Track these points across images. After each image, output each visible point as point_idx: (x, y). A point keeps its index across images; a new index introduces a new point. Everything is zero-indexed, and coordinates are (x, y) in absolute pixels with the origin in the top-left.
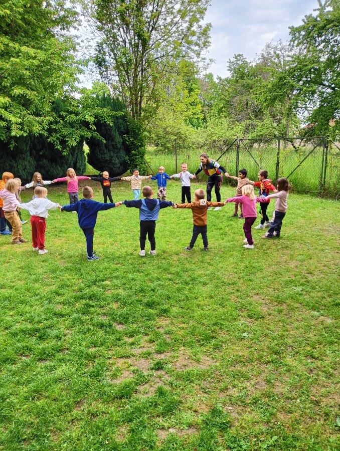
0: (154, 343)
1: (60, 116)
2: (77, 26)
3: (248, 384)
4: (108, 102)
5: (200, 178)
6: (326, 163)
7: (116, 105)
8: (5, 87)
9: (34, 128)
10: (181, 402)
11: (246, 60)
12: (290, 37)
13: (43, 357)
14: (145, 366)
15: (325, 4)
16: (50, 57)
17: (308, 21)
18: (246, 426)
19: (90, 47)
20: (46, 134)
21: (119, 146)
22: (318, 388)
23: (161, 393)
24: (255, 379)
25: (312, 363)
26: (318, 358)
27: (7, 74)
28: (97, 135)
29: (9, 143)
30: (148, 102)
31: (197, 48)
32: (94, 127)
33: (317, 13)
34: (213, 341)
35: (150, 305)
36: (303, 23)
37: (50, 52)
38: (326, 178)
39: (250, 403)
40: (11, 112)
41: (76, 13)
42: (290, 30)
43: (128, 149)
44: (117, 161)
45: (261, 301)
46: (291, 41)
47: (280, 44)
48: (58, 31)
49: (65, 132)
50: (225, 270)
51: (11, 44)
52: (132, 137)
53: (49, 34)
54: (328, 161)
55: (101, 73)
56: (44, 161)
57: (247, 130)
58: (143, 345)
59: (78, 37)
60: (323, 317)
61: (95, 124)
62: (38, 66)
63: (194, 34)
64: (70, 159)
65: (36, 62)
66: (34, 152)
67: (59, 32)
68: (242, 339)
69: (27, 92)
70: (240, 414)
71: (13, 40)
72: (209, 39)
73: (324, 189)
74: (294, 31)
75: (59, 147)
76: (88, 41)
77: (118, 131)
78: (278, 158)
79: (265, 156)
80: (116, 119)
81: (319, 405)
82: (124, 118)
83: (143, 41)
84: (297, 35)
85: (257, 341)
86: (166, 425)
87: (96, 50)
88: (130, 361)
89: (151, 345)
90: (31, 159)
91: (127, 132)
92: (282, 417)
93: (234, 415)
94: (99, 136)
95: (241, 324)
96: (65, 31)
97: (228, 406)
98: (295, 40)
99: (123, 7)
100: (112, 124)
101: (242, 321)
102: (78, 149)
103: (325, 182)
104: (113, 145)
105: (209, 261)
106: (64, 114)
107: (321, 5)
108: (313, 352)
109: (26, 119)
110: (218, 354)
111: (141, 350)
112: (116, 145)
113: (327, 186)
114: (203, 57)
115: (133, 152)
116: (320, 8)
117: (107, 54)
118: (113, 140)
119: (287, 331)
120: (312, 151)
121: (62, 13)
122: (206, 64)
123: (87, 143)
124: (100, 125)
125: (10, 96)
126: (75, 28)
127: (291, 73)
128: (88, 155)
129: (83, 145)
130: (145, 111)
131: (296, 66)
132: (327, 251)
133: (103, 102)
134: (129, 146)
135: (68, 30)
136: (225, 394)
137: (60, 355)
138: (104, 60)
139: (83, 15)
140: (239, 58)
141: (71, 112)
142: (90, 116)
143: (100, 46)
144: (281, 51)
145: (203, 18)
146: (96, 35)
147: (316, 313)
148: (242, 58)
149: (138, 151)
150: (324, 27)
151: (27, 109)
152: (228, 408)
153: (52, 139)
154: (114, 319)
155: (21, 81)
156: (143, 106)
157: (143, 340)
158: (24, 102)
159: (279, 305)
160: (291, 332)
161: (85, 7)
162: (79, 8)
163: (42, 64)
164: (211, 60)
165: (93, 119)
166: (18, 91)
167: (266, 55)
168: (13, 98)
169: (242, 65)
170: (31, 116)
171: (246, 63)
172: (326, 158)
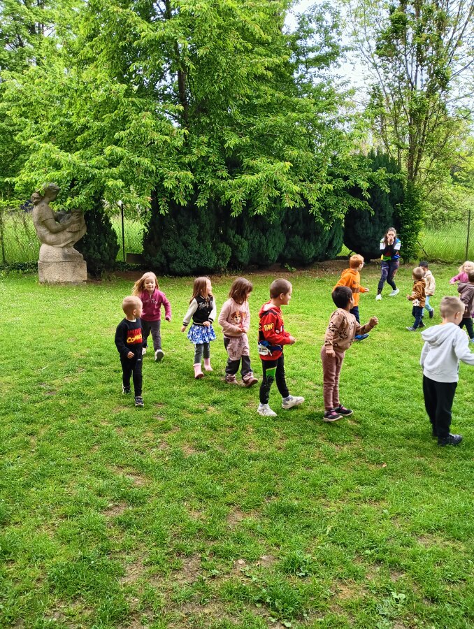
21: (389, 218)
28: (365, 204)
49: (331, 201)
52: (407, 206)
61: (368, 190)
75: (321, 221)
77: (390, 199)
91: (402, 199)
100: (388, 191)
104: (380, 218)
106: (329, 178)
112: (385, 217)
115: (408, 226)
118: (381, 211)
134: (402, 218)
142: (362, 180)
149: (414, 226)
165: (366, 184)
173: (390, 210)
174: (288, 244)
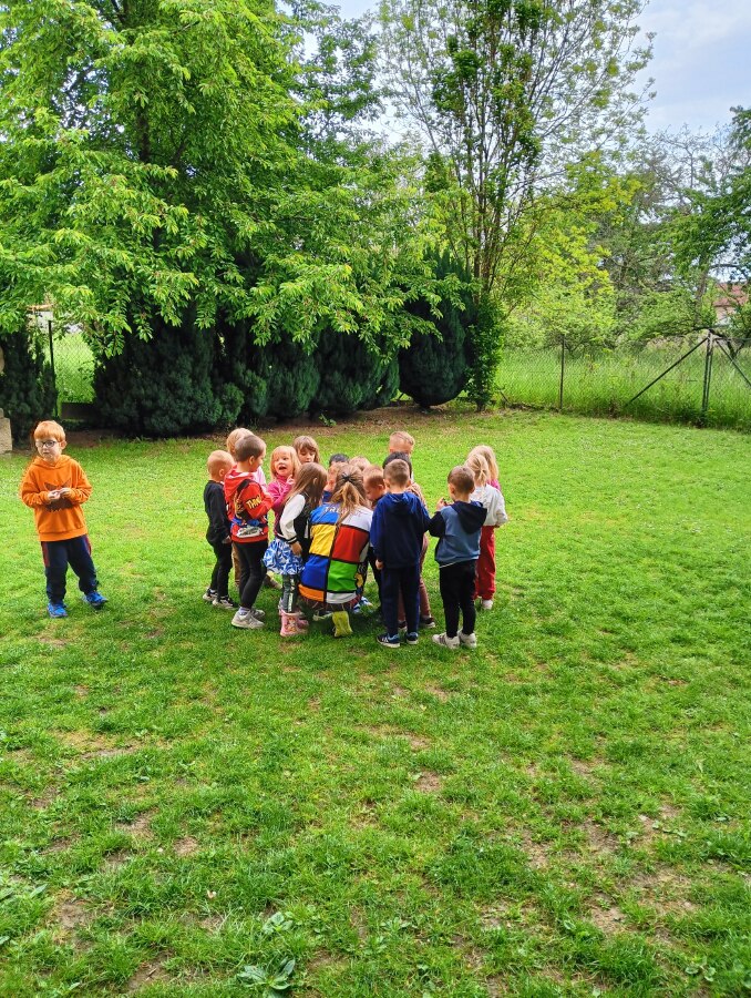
5: (619, 409)
12: (735, 128)
21: (459, 346)
42: (734, 115)
74: (743, 116)
75: (376, 350)
77: (460, 319)
100: (462, 307)
104: (447, 345)
118: (450, 336)
153: (366, 335)
173: (461, 334)
174: (324, 385)
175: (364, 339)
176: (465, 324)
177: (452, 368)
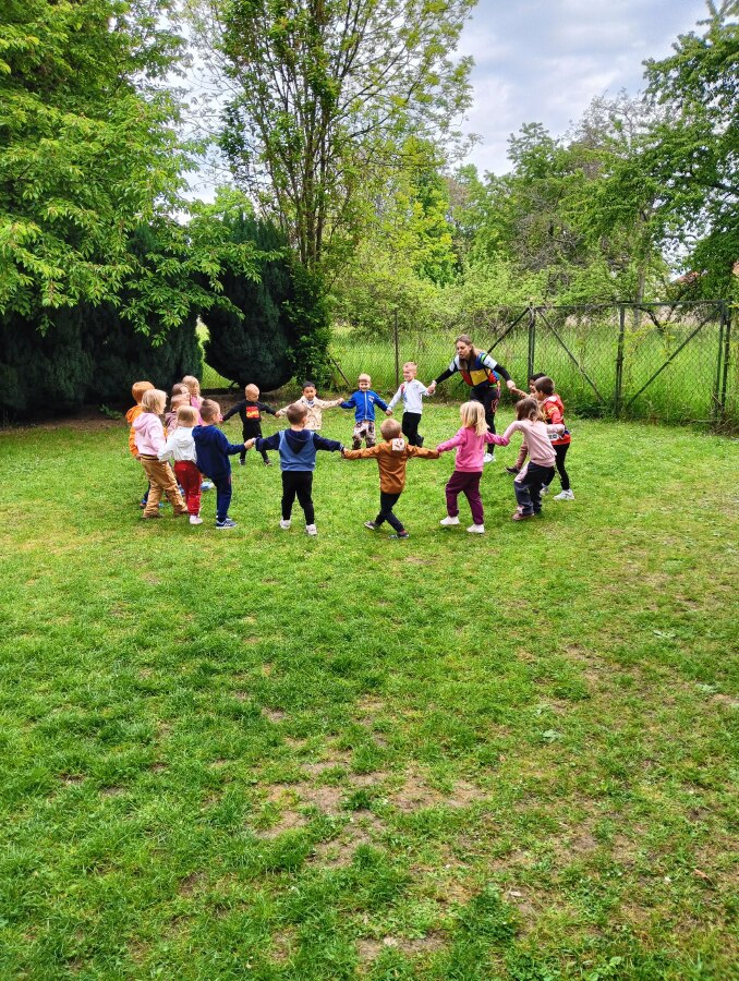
0: (350, 752)
1: (147, 263)
2: (183, 69)
3: (557, 841)
4: (249, 231)
5: (449, 393)
6: (727, 357)
7: (266, 236)
8: (29, 202)
9: (91, 289)
10: (409, 880)
11: (548, 135)
12: (647, 83)
13: (111, 780)
14: (330, 800)
15: (723, 10)
16: (126, 137)
17: (686, 48)
18: (552, 933)
19: (209, 114)
20: (116, 301)
21: (272, 324)
22: (711, 852)
23: (366, 859)
24: (571, 832)
25: (698, 796)
26: (710, 785)
27: (32, 174)
28: (225, 302)
29: (37, 322)
30: (336, 230)
31: (441, 111)
32: (220, 286)
33: (706, 28)
34: (480, 748)
35: (340, 669)
36: (674, 53)
37: (124, 125)
38: (728, 390)
39: (561, 883)
40: (41, 256)
41: (179, 41)
42: (645, 68)
43: (292, 331)
44: (269, 358)
45: (584, 660)
46: (647, 92)
47: (624, 99)
48: (141, 80)
49: (158, 296)
50: (505, 594)
51: (42, 110)
52: (300, 306)
53: (122, 87)
54: (732, 354)
55: (234, 169)
56: (113, 357)
57: (551, 288)
58: (325, 756)
59: (184, 92)
60: (720, 696)
61: (221, 278)
62: (98, 156)
63: (434, 80)
64: (168, 355)
65: (95, 147)
66: (90, 339)
67: (144, 83)
68: (542, 743)
69: (77, 210)
70: (538, 908)
71: (45, 100)
72: (468, 92)
73: (724, 416)
74: (655, 70)
75: (144, 330)
76: (207, 101)
77: (271, 293)
78: (620, 348)
79: (591, 343)
80: (266, 267)
81: (713, 890)
82: (283, 264)
83: (325, 97)
84: (661, 78)
85: (574, 749)
86: (377, 929)
87: (224, 119)
88: (298, 790)
89: (344, 756)
90: (85, 356)
91: (291, 294)
92: (631, 914)
93: (526, 909)
94: (230, 304)
95: (539, 711)
96: (158, 79)
97: (513, 890)
98: (656, 90)
99: (281, 26)
100: (257, 278)
101: (543, 705)
102: (186, 332)
103: (724, 399)
104: (259, 324)
105: (469, 574)
106: (155, 258)
107: (713, 11)
108: (698, 773)
109: (73, 269)
110: (489, 777)
111: (322, 765)
112: (266, 323)
113: (728, 407)
114: (456, 131)
115: (304, 338)
116: (711, 17)
117: (248, 127)
118: (260, 313)
119: (642, 725)
120: (695, 333)
121: (151, 41)
122: (461, 145)
123: (205, 321)
124: (232, 279)
125: (38, 220)
126: (178, 72)
127: (648, 160)
128: (206, 345)
129: (195, 324)
130: (329, 248)
131: (658, 147)
132: (730, 550)
133: (239, 231)
134: (296, 324)
135: (163, 78)
136: (505, 864)
137: (147, 777)
138: (240, 141)
139: (196, 44)
140: (532, 131)
141: (170, 254)
142: (211, 262)
143: (231, 110)
144: (626, 114)
145: (454, 46)
146: (224, 86)
147: (706, 688)
148: (539, 131)
149: (315, 337)
150: (720, 60)
151: (76, 248)
152: (512, 893)
153: (129, 312)
154: (262, 700)
155: (62, 189)
156: (325, 237)
157: (327, 745)
158: (71, 234)
159: (625, 670)
160: (652, 729)
161: (200, 27)
162: (186, 31)
163: (108, 151)
164: (472, 137)
165: (217, 268)
166: (55, 209)
167: (592, 125)
168: (46, 225)
169: (539, 145)
170: (85, 264)
171: (550, 142)
172: (728, 345)
173: (272, 310)
174: (101, 372)
175: (126, 317)
176: (278, 300)
177: (270, 349)
